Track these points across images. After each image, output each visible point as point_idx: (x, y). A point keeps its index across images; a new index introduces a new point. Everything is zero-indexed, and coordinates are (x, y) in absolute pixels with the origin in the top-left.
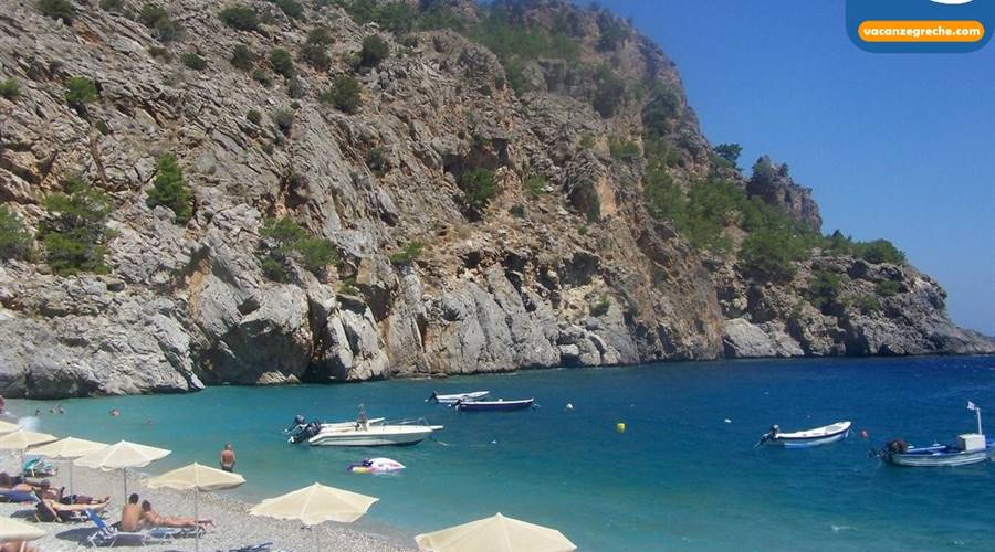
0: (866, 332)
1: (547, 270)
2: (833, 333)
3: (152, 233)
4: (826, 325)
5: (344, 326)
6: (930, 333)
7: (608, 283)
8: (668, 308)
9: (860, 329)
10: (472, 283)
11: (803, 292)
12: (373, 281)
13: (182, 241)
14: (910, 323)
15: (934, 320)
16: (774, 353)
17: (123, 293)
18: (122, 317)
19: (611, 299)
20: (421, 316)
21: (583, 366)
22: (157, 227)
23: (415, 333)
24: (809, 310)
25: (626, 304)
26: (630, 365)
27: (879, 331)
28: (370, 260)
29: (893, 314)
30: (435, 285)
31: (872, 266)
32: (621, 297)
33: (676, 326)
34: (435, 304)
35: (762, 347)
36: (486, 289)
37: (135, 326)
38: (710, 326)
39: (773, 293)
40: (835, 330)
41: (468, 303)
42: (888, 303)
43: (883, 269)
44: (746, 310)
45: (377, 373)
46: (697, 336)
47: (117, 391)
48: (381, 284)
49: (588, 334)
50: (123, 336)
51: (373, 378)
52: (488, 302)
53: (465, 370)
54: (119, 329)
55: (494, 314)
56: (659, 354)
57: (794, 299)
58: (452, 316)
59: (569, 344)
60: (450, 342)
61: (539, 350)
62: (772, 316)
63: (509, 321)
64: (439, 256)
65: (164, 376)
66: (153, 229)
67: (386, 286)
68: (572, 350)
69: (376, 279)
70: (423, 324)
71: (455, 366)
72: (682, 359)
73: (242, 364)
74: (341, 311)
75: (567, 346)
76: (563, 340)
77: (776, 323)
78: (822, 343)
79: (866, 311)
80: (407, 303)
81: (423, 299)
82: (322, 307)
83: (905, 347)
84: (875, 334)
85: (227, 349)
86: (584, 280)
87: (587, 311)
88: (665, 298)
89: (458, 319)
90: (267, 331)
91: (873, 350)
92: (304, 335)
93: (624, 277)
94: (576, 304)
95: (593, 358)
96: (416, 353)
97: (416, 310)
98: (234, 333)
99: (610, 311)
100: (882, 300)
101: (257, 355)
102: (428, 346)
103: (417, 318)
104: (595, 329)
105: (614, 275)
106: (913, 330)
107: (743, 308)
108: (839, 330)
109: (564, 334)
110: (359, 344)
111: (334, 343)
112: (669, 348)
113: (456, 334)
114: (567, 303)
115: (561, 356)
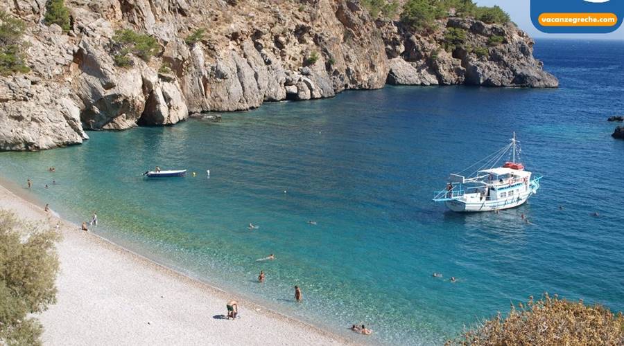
0: (479, 70)
1: (279, 36)
2: (458, 72)
3: (49, 43)
4: (453, 65)
5: (163, 93)
6: (518, 72)
7: (316, 43)
8: (353, 57)
9: (475, 68)
10: (234, 52)
11: (441, 42)
12: (175, 55)
13: (67, 45)
14: (506, 65)
15: (521, 64)
16: (419, 83)
17: (41, 86)
18: (42, 101)
19: (319, 55)
20: (204, 77)
21: (300, 100)
22: (53, 39)
23: (200, 86)
24: (445, 55)
25: (328, 57)
26: (328, 97)
27: (487, 71)
28: (173, 42)
29: (496, 58)
30: (212, 56)
31: (486, 26)
32: (325, 52)
33: (358, 68)
34: (213, 69)
35: (413, 78)
36: (242, 56)
37: (50, 106)
38: (379, 67)
39: (421, 42)
40: (459, 69)
41: (231, 66)
42: (494, 51)
43: (493, 27)
44: (403, 53)
45: (181, 119)
46: (372, 74)
47: (45, 147)
48: (180, 58)
49: (304, 78)
50: (44, 113)
51: (180, 122)
52: (243, 64)
53: (230, 109)
54: (41, 108)
55: (248, 73)
56: (346, 86)
57: (434, 46)
58: (223, 76)
59: (291, 85)
60: (221, 92)
61: (273, 90)
62: (419, 57)
63: (256, 76)
64: (214, 37)
65: (69, 135)
66: (50, 40)
67: (183, 58)
68: (293, 89)
69: (177, 54)
70: (206, 81)
71: (225, 107)
72: (362, 89)
73: (105, 118)
74: (161, 83)
75: (291, 87)
76: (288, 83)
77: (422, 62)
78: (450, 77)
79: (480, 56)
80: (196, 67)
81: (205, 65)
82: (150, 82)
83: (502, 81)
84: (483, 72)
85: (97, 110)
86: (302, 41)
87: (302, 62)
88: (352, 50)
89: (227, 78)
90: (120, 100)
91: (482, 81)
92: (140, 100)
93: (327, 39)
94: (296, 56)
95: (306, 94)
96: (201, 99)
97: (201, 73)
98: (100, 101)
99: (317, 63)
100: (491, 49)
101: (114, 113)
102: (208, 95)
103: (202, 77)
104: (307, 74)
105: (320, 38)
106: (508, 70)
107: (401, 51)
108: (462, 68)
109: (288, 80)
110: (171, 102)
111: (157, 103)
112: (353, 82)
113: (225, 87)
114: (290, 57)
115: (287, 93)
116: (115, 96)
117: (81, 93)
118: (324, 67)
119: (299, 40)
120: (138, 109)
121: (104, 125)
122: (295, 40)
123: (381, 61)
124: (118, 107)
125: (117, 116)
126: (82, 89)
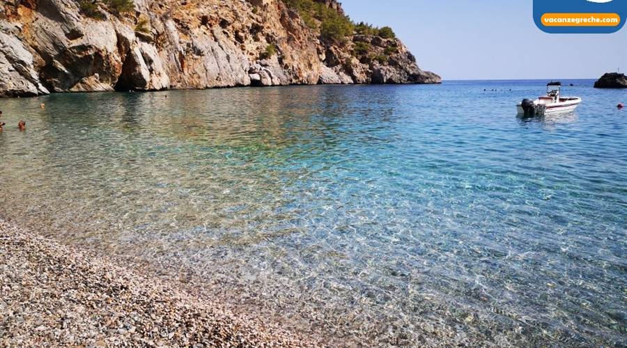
0: (382, 72)
1: (238, 31)
2: (367, 73)
4: (363, 69)
5: (142, 54)
6: (411, 73)
7: (269, 42)
8: (296, 57)
9: (379, 71)
10: (205, 35)
11: (351, 52)
14: (401, 68)
15: (412, 67)
16: (340, 82)
20: (180, 53)
21: (263, 86)
23: (177, 63)
24: (355, 61)
25: (279, 53)
26: (285, 85)
27: (388, 73)
28: (145, 15)
29: (393, 63)
30: (186, 34)
31: (383, 40)
32: (277, 49)
33: (300, 66)
34: (188, 45)
35: (334, 78)
36: (214, 39)
38: (314, 67)
39: (338, 52)
40: (368, 71)
41: (206, 45)
42: (390, 58)
43: (388, 41)
44: (325, 60)
45: (164, 86)
46: (309, 72)
48: (154, 31)
49: (263, 68)
51: (163, 89)
52: (216, 46)
53: (209, 86)
55: (221, 54)
56: (291, 81)
57: (347, 55)
58: (199, 53)
59: (254, 73)
60: (199, 69)
61: (241, 76)
62: (337, 63)
63: (228, 57)
64: (186, 17)
65: (15, 82)
67: (158, 33)
68: (256, 77)
69: (151, 27)
70: (182, 58)
71: (203, 83)
72: (303, 84)
73: (72, 76)
74: (140, 43)
75: (254, 75)
76: (251, 71)
77: (339, 67)
78: (361, 77)
79: (381, 62)
80: (171, 44)
81: (180, 42)
82: (126, 39)
83: (400, 80)
84: (386, 73)
85: (60, 67)
86: (256, 39)
87: (258, 56)
88: (294, 51)
89: (203, 55)
90: (91, 52)
91: (385, 81)
92: (116, 59)
93: (277, 38)
94: (253, 52)
95: (267, 81)
96: (179, 75)
97: (177, 48)
98: (63, 54)
99: (272, 57)
100: (388, 57)
101: (83, 70)
102: (186, 72)
103: (178, 53)
104: (266, 65)
105: (272, 37)
106: (403, 72)
107: (323, 59)
108: (370, 71)
109: (252, 68)
110: (153, 65)
111: (136, 64)
112: (296, 77)
113: (202, 64)
114: (248, 51)
115: (251, 80)
116: (83, 48)
117: (36, 44)
118: (277, 61)
119: (253, 38)
120: (114, 71)
121: (72, 86)
122: (250, 37)
123: (315, 62)
124: (89, 64)
125: (88, 76)
126: (37, 39)
